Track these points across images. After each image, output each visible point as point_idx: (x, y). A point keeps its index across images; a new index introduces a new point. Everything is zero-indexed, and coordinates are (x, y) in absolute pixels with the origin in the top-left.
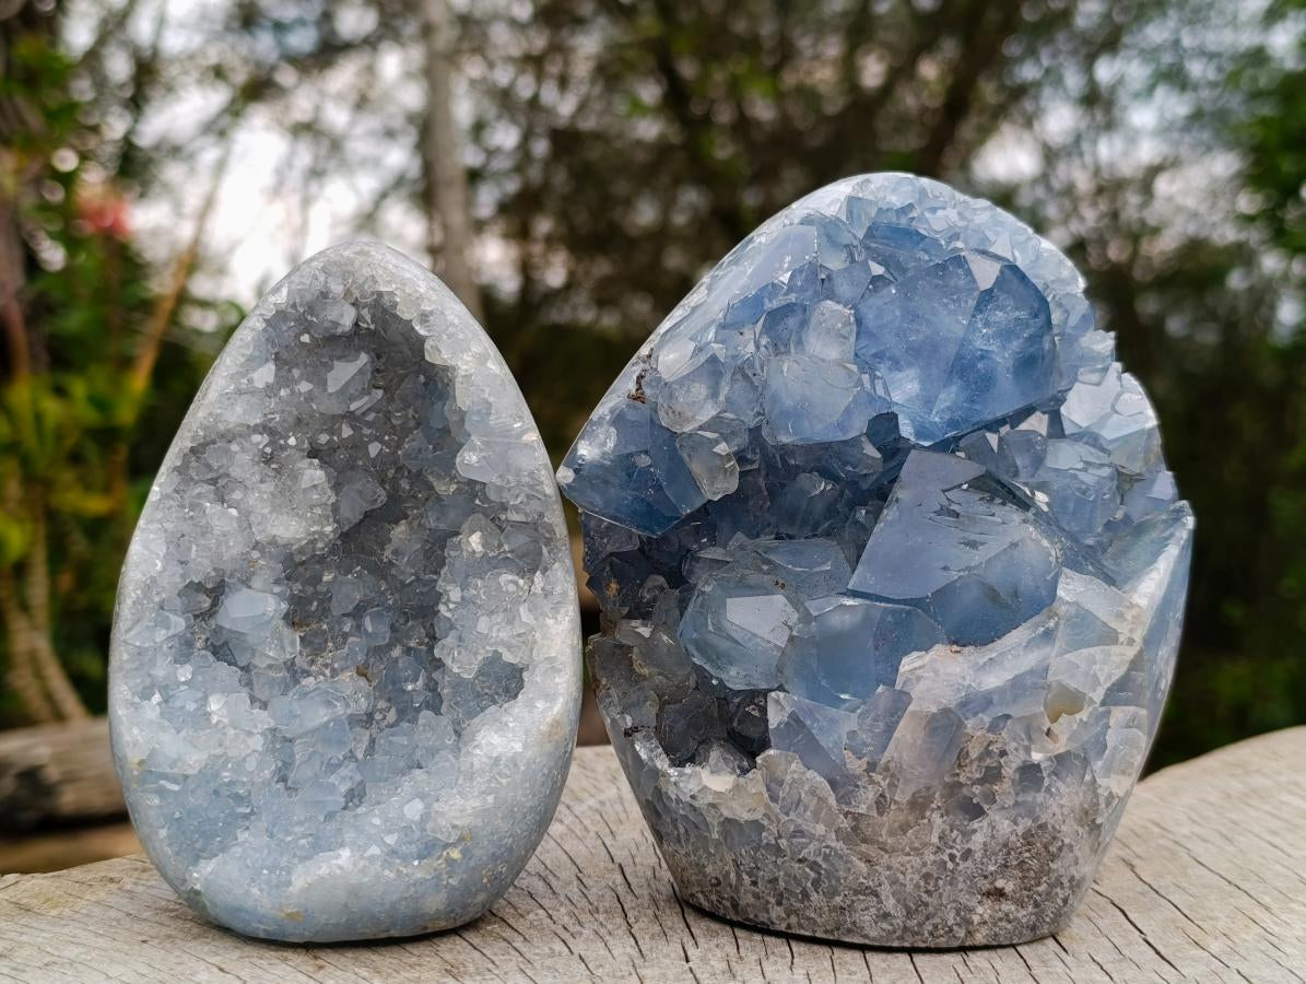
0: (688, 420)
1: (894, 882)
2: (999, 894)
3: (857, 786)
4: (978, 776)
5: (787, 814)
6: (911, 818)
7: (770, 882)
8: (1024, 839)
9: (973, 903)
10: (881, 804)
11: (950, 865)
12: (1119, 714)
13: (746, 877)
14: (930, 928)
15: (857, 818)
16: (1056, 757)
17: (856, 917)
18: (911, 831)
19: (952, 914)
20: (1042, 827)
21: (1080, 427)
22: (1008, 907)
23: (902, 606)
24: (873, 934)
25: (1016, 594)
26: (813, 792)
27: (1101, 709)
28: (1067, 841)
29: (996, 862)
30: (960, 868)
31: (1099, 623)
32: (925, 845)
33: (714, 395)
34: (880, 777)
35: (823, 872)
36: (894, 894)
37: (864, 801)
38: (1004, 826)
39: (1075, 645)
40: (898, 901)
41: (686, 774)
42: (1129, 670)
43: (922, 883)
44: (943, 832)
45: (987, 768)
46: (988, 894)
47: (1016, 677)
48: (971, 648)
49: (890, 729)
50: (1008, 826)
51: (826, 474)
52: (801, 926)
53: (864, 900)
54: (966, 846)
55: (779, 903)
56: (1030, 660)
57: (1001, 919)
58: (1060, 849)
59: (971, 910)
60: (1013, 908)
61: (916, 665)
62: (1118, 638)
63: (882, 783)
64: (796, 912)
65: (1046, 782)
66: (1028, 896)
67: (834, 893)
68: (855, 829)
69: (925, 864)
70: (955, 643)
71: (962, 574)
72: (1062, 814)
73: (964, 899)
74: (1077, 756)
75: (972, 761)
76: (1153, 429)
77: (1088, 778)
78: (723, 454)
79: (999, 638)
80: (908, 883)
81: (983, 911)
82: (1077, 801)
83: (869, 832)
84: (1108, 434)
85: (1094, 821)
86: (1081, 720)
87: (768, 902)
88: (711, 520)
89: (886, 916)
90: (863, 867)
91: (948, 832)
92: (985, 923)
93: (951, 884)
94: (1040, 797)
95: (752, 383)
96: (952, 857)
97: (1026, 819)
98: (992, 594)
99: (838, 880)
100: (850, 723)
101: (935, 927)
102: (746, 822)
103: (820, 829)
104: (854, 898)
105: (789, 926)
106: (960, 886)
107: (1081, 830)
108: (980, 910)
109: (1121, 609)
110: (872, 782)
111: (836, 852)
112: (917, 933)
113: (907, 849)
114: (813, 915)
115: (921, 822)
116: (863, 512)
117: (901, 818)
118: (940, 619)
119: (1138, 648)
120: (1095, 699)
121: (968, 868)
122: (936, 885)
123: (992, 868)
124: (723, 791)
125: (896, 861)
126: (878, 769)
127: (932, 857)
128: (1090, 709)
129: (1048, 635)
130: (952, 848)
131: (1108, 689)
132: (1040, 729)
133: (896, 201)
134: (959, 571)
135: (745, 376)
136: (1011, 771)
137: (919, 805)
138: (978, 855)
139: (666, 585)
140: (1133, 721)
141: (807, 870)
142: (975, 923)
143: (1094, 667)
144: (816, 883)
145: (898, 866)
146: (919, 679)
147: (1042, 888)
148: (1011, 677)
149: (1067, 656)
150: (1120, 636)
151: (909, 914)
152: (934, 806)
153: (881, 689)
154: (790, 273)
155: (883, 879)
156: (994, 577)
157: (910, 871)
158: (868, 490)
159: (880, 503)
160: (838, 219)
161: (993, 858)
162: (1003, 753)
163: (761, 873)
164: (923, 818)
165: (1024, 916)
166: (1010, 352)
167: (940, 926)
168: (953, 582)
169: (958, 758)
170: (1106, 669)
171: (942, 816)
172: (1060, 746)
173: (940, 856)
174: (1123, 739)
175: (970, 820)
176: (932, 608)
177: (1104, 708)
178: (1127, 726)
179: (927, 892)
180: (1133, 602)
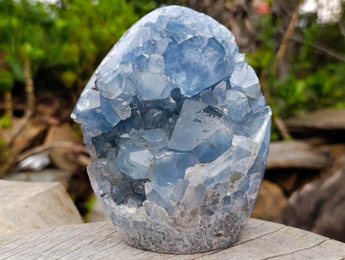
0: (114, 95)
1: (188, 236)
2: (220, 235)
3: (174, 210)
4: (211, 203)
5: (153, 219)
6: (192, 217)
7: (150, 238)
8: (226, 218)
9: (212, 239)
10: (182, 214)
11: (204, 229)
12: (253, 176)
13: (142, 237)
14: (200, 247)
15: (175, 219)
16: (234, 193)
17: (177, 247)
18: (192, 221)
19: (206, 243)
20: (232, 214)
21: (236, 85)
22: (222, 238)
23: (185, 153)
25: (219, 145)
26: (161, 212)
28: (239, 216)
29: (218, 226)
30: (207, 230)
31: (245, 151)
32: (196, 225)
33: (121, 86)
34: (181, 206)
35: (166, 235)
36: (188, 239)
37: (177, 214)
38: (220, 216)
39: (238, 159)
40: (189, 241)
41: (121, 208)
42: (255, 162)
43: (196, 236)
44: (202, 220)
45: (214, 200)
46: (216, 235)
47: (221, 172)
48: (207, 164)
49: (183, 192)
50: (221, 215)
51: (159, 108)
52: (160, 250)
53: (179, 242)
54: (209, 223)
55: (153, 244)
56: (225, 166)
57: (221, 242)
58: (237, 219)
59: (212, 241)
60: (224, 238)
61: (190, 171)
62: (251, 154)
63: (182, 208)
64: (158, 246)
65: (232, 201)
66: (228, 234)
67: (169, 241)
68: (174, 222)
69: (197, 230)
70: (202, 162)
71: (203, 141)
72: (237, 209)
73: (209, 238)
74: (240, 191)
75: (209, 198)
76: (257, 84)
77: (244, 197)
78: (125, 105)
79: (215, 159)
80: (192, 236)
81: (215, 240)
82: (241, 204)
83: (179, 223)
84: (245, 86)
85: (247, 209)
86: (241, 181)
87: (150, 244)
88: (124, 125)
89: (186, 246)
90: (178, 233)
92: (216, 244)
93: (205, 235)
94: (230, 206)
95: (133, 81)
96: (205, 227)
97: (226, 213)
98: (212, 146)
99: (170, 237)
100: (171, 191)
101: (201, 247)
102: (141, 222)
103: (164, 223)
104: (176, 242)
105: (157, 250)
106: (208, 235)
107: (243, 212)
108: (214, 240)
109: (252, 145)
111: (169, 229)
112: (196, 249)
113: (191, 226)
114: (164, 247)
116: (171, 119)
117: (188, 218)
118: (197, 156)
119: (257, 155)
120: (245, 174)
121: (210, 229)
122: (200, 236)
123: (217, 228)
124: (133, 213)
125: (188, 230)
126: (180, 204)
127: (199, 228)
128: (244, 177)
129: (230, 157)
130: (205, 224)
131: (249, 170)
132: (229, 186)
133: (175, 15)
134: (202, 140)
135: (130, 79)
136: (221, 200)
137: (194, 213)
138: (213, 225)
139: (111, 146)
140: (257, 177)
141: (161, 235)
142: (213, 244)
143: (244, 164)
144: (164, 238)
146: (191, 176)
147: (232, 231)
148: (219, 172)
149: (236, 163)
151: (193, 244)
152: (198, 213)
153: (180, 180)
154: (142, 44)
155: (184, 236)
156: (212, 141)
157: (192, 232)
158: (173, 112)
159: (177, 116)
160: (157, 23)
161: (217, 226)
162: (218, 195)
163: (147, 236)
164: (195, 217)
165: (228, 239)
166: (213, 65)
167: (203, 247)
168: (201, 144)
169: (205, 198)
170: (248, 164)
171: (201, 216)
172: (236, 190)
173: (201, 227)
174: (254, 183)
175: (210, 216)
176: (194, 153)
177: (248, 175)
178: (255, 179)
179: (198, 238)
180: (255, 142)
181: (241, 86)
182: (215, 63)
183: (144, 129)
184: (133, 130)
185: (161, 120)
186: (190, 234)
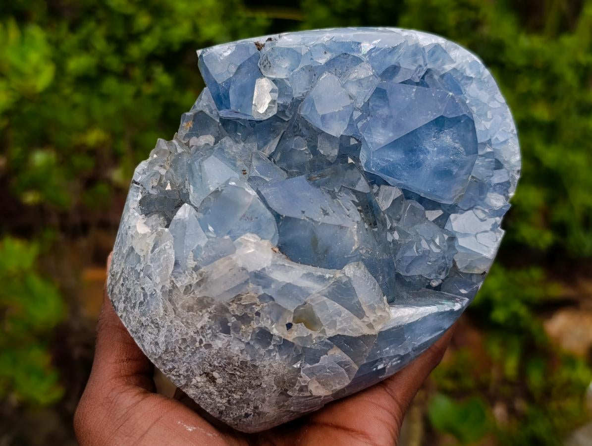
1: (169, 330)
2: (213, 380)
3: (184, 273)
4: (239, 314)
5: (151, 263)
6: (195, 307)
7: (127, 289)
8: (241, 364)
9: (197, 372)
10: (188, 289)
11: (197, 344)
12: (337, 353)
13: (122, 280)
15: (174, 287)
16: (284, 339)
17: (146, 333)
18: (191, 313)
19: (184, 369)
20: (255, 367)
21: (453, 230)
22: (212, 389)
24: (147, 348)
25: (326, 251)
26: (167, 259)
27: (327, 340)
28: (264, 386)
29: (220, 363)
30: (201, 350)
31: (357, 300)
32: (193, 324)
33: (291, 69)
34: (196, 276)
35: (146, 301)
36: (166, 336)
37: (183, 282)
38: (236, 348)
39: (333, 295)
40: (166, 341)
41: (135, 215)
42: (359, 338)
43: (180, 342)
44: (205, 326)
45: (246, 314)
46: (207, 374)
47: (290, 284)
48: (284, 256)
49: (216, 258)
50: (237, 351)
52: (125, 320)
53: (152, 328)
54: (211, 342)
55: (124, 303)
56: (305, 283)
57: (206, 393)
58: (257, 386)
59: (194, 375)
60: (216, 393)
62: (363, 318)
63: (195, 279)
64: (127, 312)
65: (271, 347)
66: (227, 394)
67: (144, 315)
68: (170, 291)
69: (187, 334)
70: (279, 248)
72: (269, 370)
73: (194, 366)
74: (296, 350)
75: (240, 304)
77: (296, 366)
79: (301, 263)
80: (174, 336)
81: (199, 380)
82: (282, 371)
83: (175, 297)
85: (287, 390)
86: (311, 335)
87: (121, 298)
89: (157, 344)
90: (162, 311)
91: (207, 328)
92: (197, 387)
93: (193, 353)
94: (262, 351)
95: (312, 78)
96: (201, 342)
97: (248, 356)
98: (315, 242)
99: (149, 310)
100: (203, 243)
101: (174, 368)
102: (137, 253)
104: (150, 324)
105: (121, 316)
106: (196, 358)
107: (275, 388)
108: (199, 379)
109: (376, 306)
110: (191, 275)
111: (156, 296)
112: (164, 364)
113: (184, 320)
114: (131, 318)
115: (199, 312)
117: (191, 303)
118: (281, 231)
119: (374, 333)
120: (327, 333)
121: (205, 353)
122: (186, 348)
123: (216, 363)
124: (139, 233)
125: (177, 322)
126: (198, 272)
127: (192, 334)
128: (321, 335)
129: (322, 279)
130: (204, 337)
131: (338, 335)
132: (285, 319)
134: (307, 218)
135: (310, 71)
136: (255, 326)
137: (203, 304)
138: (213, 351)
140: (346, 365)
141: (142, 295)
142: (192, 383)
143: (338, 318)
144: (141, 303)
145: (176, 324)
146: (245, 246)
147: (237, 396)
148: (288, 282)
149: (325, 298)
150: (365, 317)
151: (166, 351)
152: (209, 310)
153: (227, 237)
154: (372, 46)
155: (166, 325)
156: (324, 235)
157: (179, 331)
161: (220, 359)
162: (258, 314)
163: (127, 282)
164: (201, 311)
165: (219, 402)
166: (438, 159)
167: (175, 370)
168: (300, 220)
169: (235, 297)
170: (345, 325)
171: (209, 318)
172: (291, 336)
173: (195, 336)
174: (332, 368)
175: (221, 331)
176: (281, 223)
177: (329, 341)
178: (340, 364)
179: (180, 348)
180: (387, 309)
181: (457, 236)
182: (443, 157)
183: (268, 156)
184: (255, 144)
186: (174, 331)
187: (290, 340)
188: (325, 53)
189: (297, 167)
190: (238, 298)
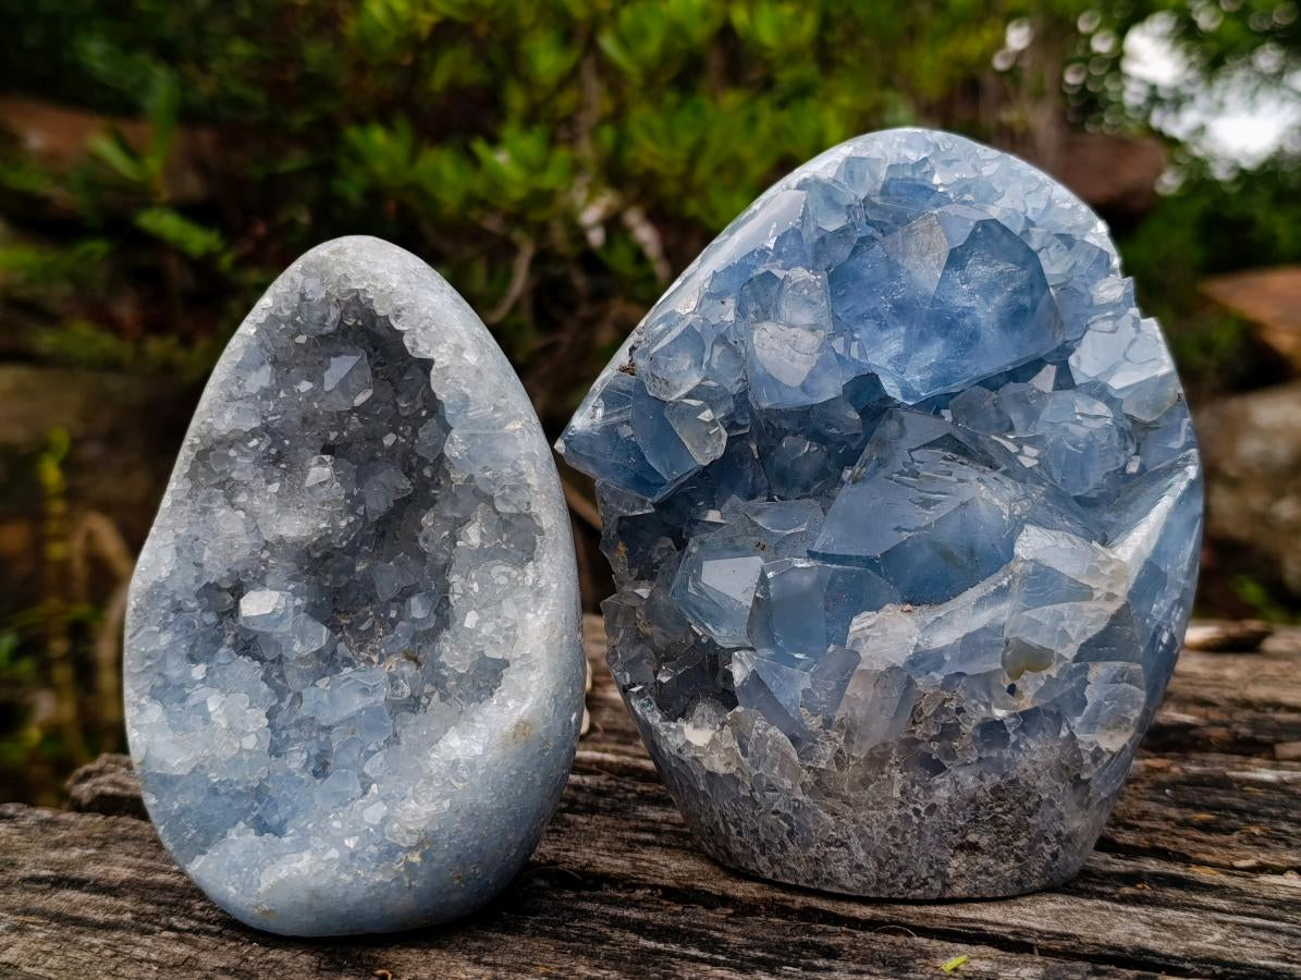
0: (676, 389)
1: (862, 835)
2: (974, 848)
3: (816, 742)
4: (935, 733)
5: (757, 768)
6: (870, 773)
7: (752, 832)
8: (993, 794)
9: (945, 856)
10: (840, 759)
11: (915, 819)
12: (1098, 671)
13: (732, 827)
14: (905, 880)
15: (818, 772)
16: (1021, 713)
17: (831, 867)
18: (871, 786)
19: (925, 867)
20: (1014, 782)
21: (1090, 378)
22: (984, 860)
23: (853, 568)
24: (849, 884)
25: (972, 553)
26: (776, 747)
27: (1074, 666)
28: (1045, 796)
29: (965, 818)
30: (926, 822)
31: (1067, 579)
32: (886, 799)
33: (699, 362)
34: (836, 733)
35: (795, 824)
36: (863, 846)
37: (825, 756)
38: (969, 781)
39: (1035, 602)
40: (869, 853)
41: (673, 728)
42: (1110, 626)
43: (889, 837)
44: (904, 786)
45: (944, 725)
46: (961, 847)
47: (967, 635)
48: (924, 608)
49: (842, 686)
50: (974, 781)
52: (785, 876)
53: (836, 852)
54: (930, 802)
55: (764, 855)
56: (983, 618)
57: (979, 873)
58: (1038, 804)
59: (945, 864)
60: (992, 862)
61: (865, 625)
62: (1092, 595)
63: (839, 739)
64: (778, 862)
65: (1013, 738)
66: (1007, 851)
67: (808, 845)
68: (818, 783)
69: (889, 818)
70: (910, 602)
71: (912, 534)
72: (1036, 770)
73: (935, 852)
74: (1048, 713)
75: (926, 718)
77: (1064, 733)
78: (708, 420)
79: (955, 596)
80: (875, 837)
81: (957, 864)
82: (1052, 757)
83: (831, 786)
85: (1078, 777)
86: (1049, 676)
87: (753, 851)
89: (859, 867)
90: (829, 818)
91: (909, 787)
92: (962, 876)
93: (919, 838)
94: (1007, 753)
95: (735, 350)
96: (917, 812)
97: (994, 775)
98: (946, 555)
99: (809, 832)
100: (805, 683)
101: (910, 879)
102: (724, 775)
103: (788, 783)
104: (827, 850)
105: (775, 875)
106: (929, 840)
107: (1061, 787)
108: (954, 863)
109: (1095, 564)
110: (829, 739)
111: (804, 804)
112: (893, 885)
113: (871, 804)
114: (793, 865)
115: (880, 776)
116: (849, 472)
117: (860, 773)
118: (891, 579)
119: (1122, 602)
120: (1067, 656)
121: (934, 822)
122: (903, 838)
123: (960, 823)
124: (702, 745)
125: (861, 815)
126: (834, 726)
127: (896, 812)
128: (1061, 665)
129: (1001, 593)
130: (915, 802)
131: (1083, 645)
132: (1000, 685)
134: (910, 531)
135: (726, 343)
136: (970, 729)
137: (877, 760)
138: (944, 810)
139: (674, 547)
140: (1122, 676)
141: (781, 821)
142: (951, 876)
143: (1063, 624)
144: (791, 834)
145: (864, 819)
146: (867, 638)
147: (1022, 842)
148: (961, 635)
149: (1026, 613)
150: (1095, 592)
151: (881, 866)
152: (891, 761)
153: (831, 648)
154: (775, 238)
155: (850, 831)
156: (947, 536)
157: (875, 824)
160: (835, 181)
161: (961, 813)
162: (960, 710)
163: (743, 824)
164: (883, 773)
165: (1006, 870)
166: (993, 307)
167: (914, 879)
168: (905, 542)
169: (912, 715)
170: (1078, 625)
171: (901, 772)
172: (1026, 703)
173: (903, 811)
174: (1109, 695)
175: (931, 776)
176: (882, 568)
177: (1078, 664)
178: (1114, 681)
179: (896, 845)
180: (1113, 556)
181: (1103, 380)
182: (998, 299)
183: (765, 498)
184: (735, 499)
185: (822, 473)
186: (868, 830)
187: (1028, 706)
188: (723, 303)
189: (817, 479)
190: (916, 714)
